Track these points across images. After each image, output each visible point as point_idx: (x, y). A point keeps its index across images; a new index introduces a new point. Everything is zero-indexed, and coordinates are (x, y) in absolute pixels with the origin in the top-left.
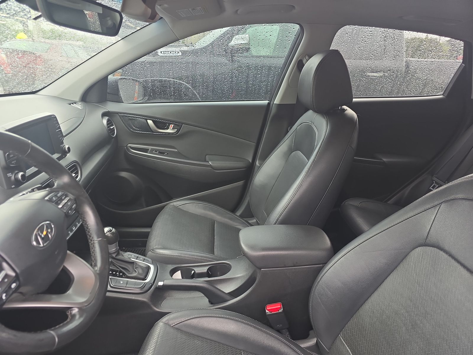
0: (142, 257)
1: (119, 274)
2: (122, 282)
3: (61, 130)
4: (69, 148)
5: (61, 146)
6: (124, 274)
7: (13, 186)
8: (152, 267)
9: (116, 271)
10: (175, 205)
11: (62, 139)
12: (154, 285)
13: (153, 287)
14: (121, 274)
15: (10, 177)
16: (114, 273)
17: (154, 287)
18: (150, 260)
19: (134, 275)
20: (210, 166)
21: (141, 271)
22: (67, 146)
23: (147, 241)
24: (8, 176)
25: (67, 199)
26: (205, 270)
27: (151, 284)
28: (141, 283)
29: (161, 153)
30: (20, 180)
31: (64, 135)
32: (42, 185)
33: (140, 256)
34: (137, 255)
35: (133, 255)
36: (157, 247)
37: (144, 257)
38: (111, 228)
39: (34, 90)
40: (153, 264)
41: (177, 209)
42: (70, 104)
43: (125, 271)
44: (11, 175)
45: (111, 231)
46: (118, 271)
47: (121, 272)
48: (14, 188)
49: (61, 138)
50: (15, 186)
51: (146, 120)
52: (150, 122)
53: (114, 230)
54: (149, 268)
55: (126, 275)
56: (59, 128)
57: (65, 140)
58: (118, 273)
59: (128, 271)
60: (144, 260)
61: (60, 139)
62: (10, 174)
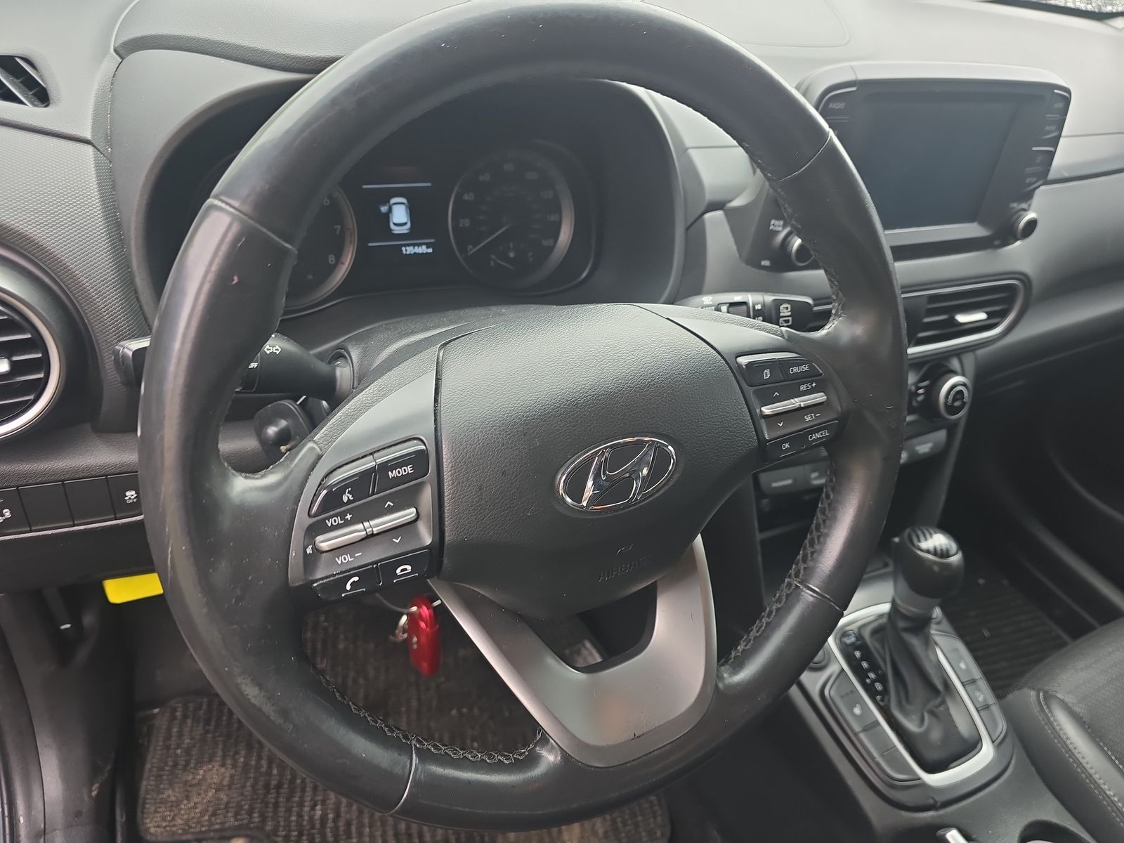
0: (984, 693)
1: (873, 681)
2: (857, 711)
3: (1052, 154)
4: (1032, 224)
5: (1015, 205)
6: (885, 692)
7: (766, 263)
8: (986, 754)
9: (874, 667)
11: (1034, 183)
12: (942, 812)
13: (931, 813)
14: (879, 686)
15: (776, 233)
16: (865, 665)
17: (932, 817)
18: (1002, 725)
19: (911, 726)
21: (936, 735)
22: (1031, 215)
23: (1063, 645)
24: (771, 227)
25: (819, 397)
27: (931, 801)
28: (906, 768)
30: (790, 254)
31: (1051, 176)
32: (816, 305)
33: (983, 684)
34: (976, 673)
35: (967, 663)
36: (1069, 699)
37: (991, 699)
38: (953, 546)
40: (998, 745)
43: (896, 687)
44: (780, 229)
45: (944, 554)
46: (879, 667)
47: (882, 679)
48: (764, 268)
49: (1034, 179)
50: (771, 263)
53: (956, 559)
54: (969, 747)
55: (889, 701)
56: (1055, 142)
57: (1043, 195)
58: (872, 675)
59: (902, 694)
60: (983, 709)
61: (1028, 180)
62: (781, 223)
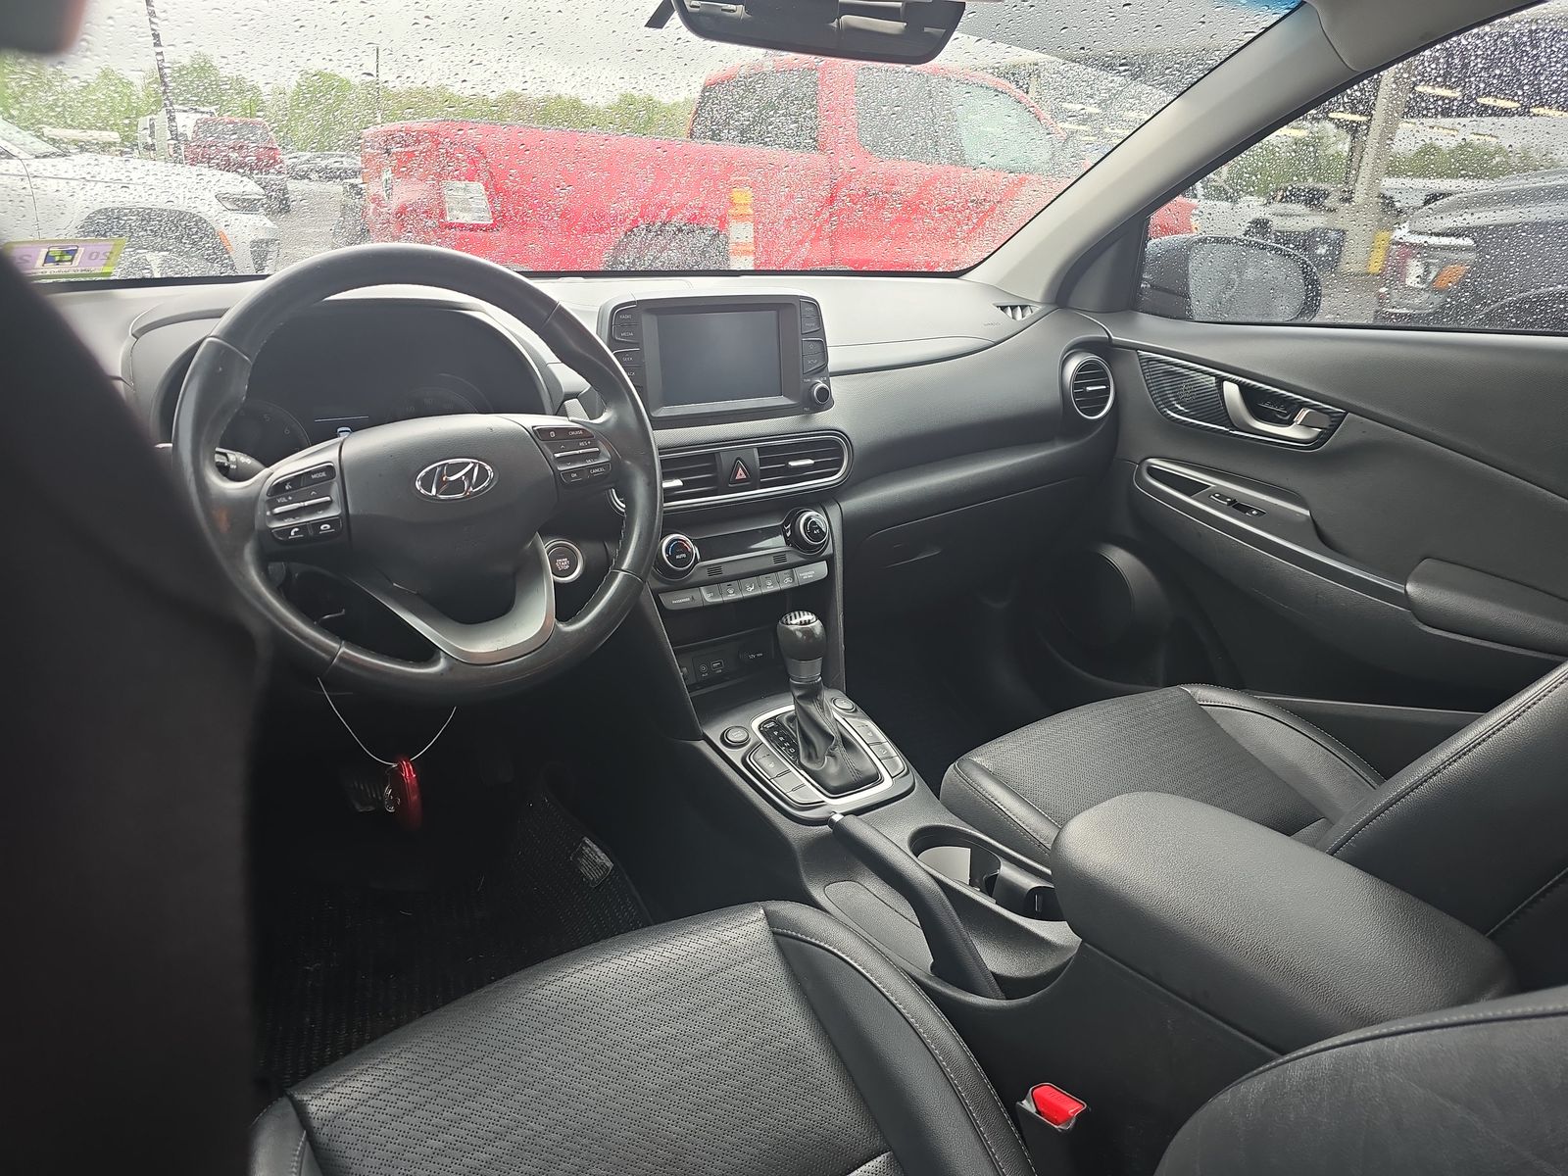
1: (789, 747)
2: (772, 766)
4: (822, 391)
6: (796, 751)
8: (886, 785)
9: (789, 739)
10: (1197, 698)
14: (793, 750)
16: (781, 738)
18: (903, 767)
20: (1405, 599)
22: (820, 385)
26: (1029, 883)
29: (1238, 507)
33: (889, 745)
35: (873, 733)
37: (895, 753)
38: (814, 618)
39: (957, 268)
40: (897, 779)
41: (1198, 709)
42: (1003, 308)
46: (792, 739)
47: (795, 745)
51: (1221, 380)
52: (1231, 391)
54: (874, 779)
55: (799, 756)
58: (787, 744)
60: (885, 758)
